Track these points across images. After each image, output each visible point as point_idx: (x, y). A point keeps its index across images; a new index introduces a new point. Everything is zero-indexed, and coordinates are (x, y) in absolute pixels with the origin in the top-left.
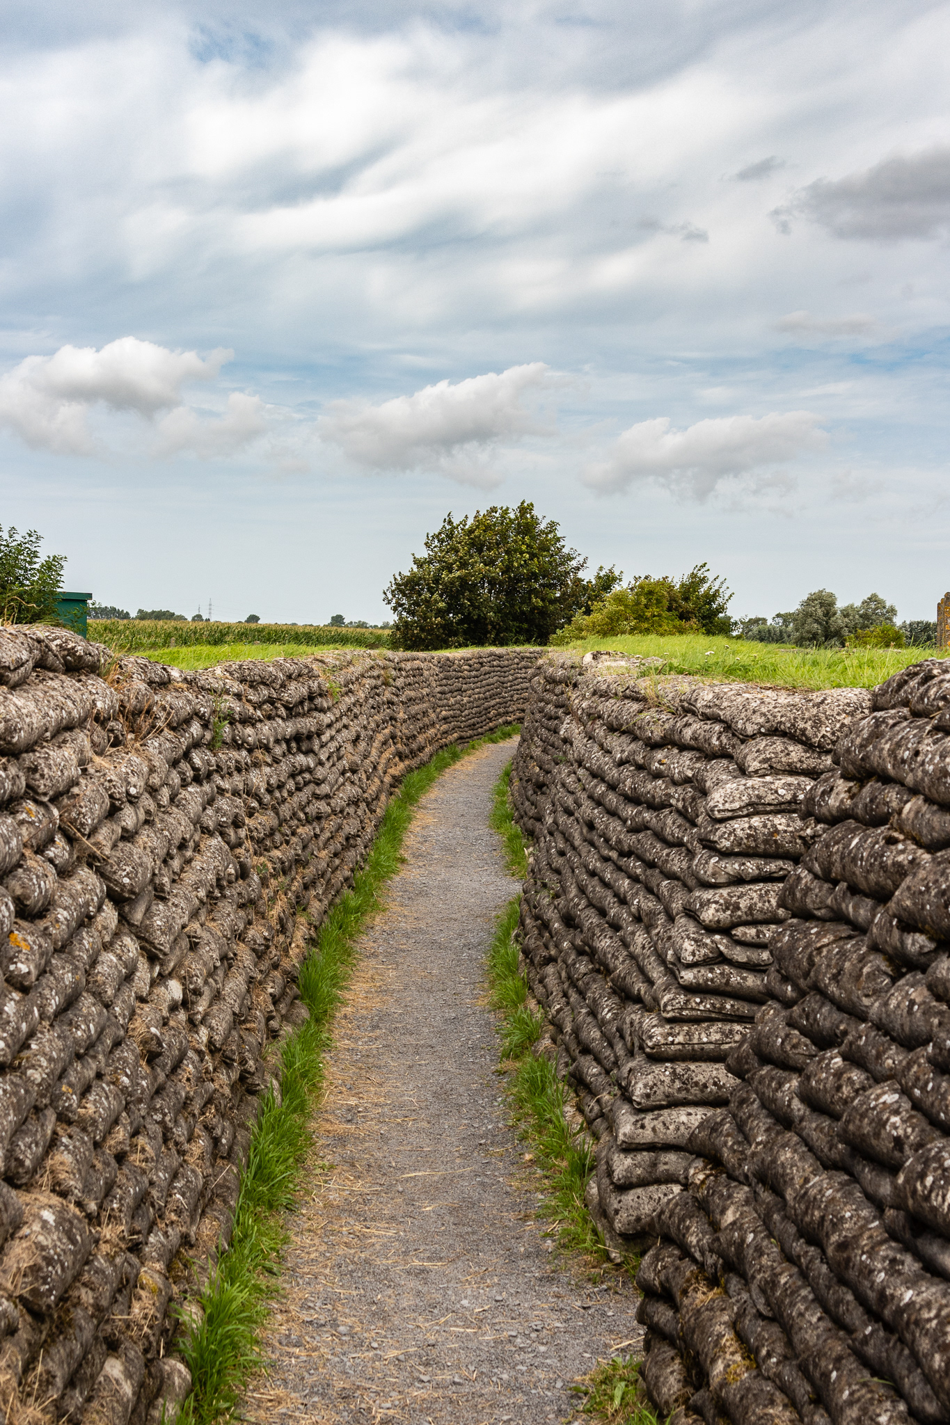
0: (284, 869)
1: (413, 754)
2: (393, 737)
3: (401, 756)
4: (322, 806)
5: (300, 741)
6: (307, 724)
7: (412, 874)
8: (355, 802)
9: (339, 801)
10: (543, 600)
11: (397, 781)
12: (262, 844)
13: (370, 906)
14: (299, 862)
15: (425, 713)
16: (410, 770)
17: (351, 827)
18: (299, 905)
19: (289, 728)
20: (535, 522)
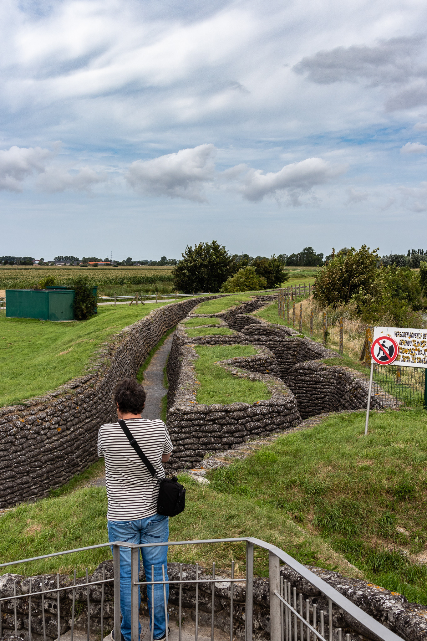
0: (147, 343)
1: (169, 326)
2: (165, 324)
3: (167, 327)
4: (151, 337)
5: (148, 329)
6: (149, 327)
7: (164, 346)
8: (156, 336)
9: (153, 336)
10: (221, 271)
11: (165, 332)
12: (145, 341)
13: (157, 348)
14: (148, 343)
15: (173, 318)
16: (168, 330)
17: (155, 339)
18: (149, 347)
19: (147, 328)
20: (218, 246)
